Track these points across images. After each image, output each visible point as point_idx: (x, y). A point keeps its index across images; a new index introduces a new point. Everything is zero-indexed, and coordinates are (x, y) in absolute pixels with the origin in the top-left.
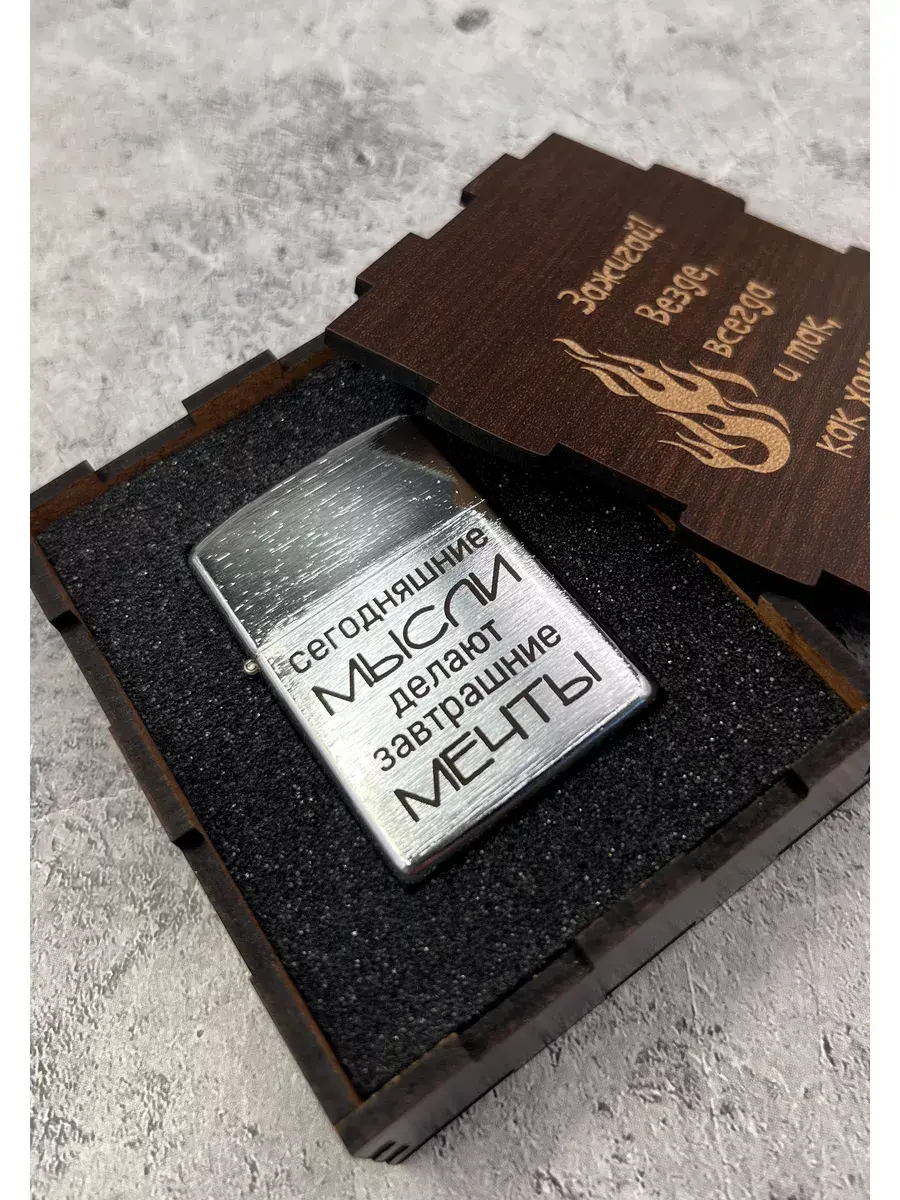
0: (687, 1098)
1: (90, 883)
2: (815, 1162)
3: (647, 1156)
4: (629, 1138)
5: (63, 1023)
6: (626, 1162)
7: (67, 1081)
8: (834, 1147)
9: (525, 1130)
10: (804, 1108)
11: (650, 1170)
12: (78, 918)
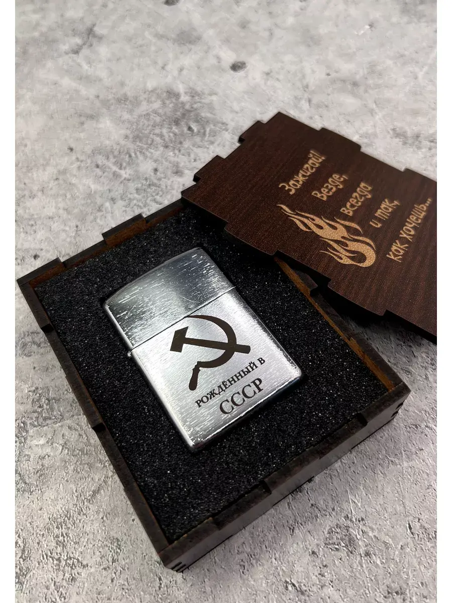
0: (350, 549)
1: (80, 453)
2: (406, 577)
3: (333, 574)
4: (326, 566)
5: (71, 515)
6: (324, 577)
7: (74, 541)
8: (414, 570)
9: (280, 563)
10: (401, 554)
11: (335, 580)
12: (76, 469)
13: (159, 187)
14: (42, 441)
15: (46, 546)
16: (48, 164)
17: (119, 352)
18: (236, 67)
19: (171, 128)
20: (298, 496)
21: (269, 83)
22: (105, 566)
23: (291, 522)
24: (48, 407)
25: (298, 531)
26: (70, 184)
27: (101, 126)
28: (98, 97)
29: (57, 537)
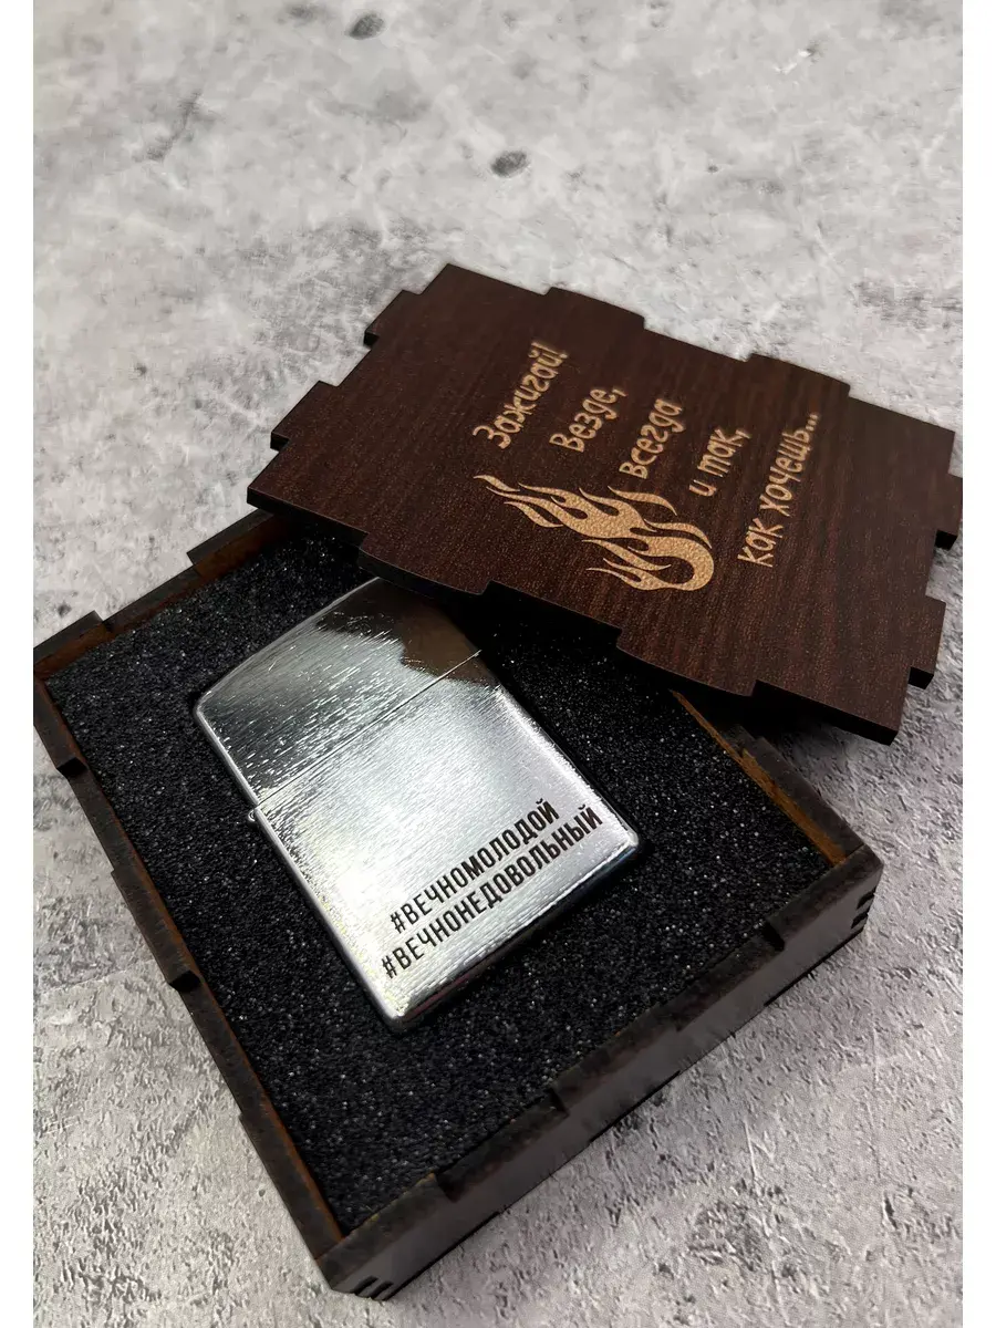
14: (69, 1017)
15: (71, 1251)
16: (92, 404)
17: (230, 812)
18: (504, 165)
20: (631, 1136)
21: (577, 197)
22: (198, 1297)
23: (614, 1197)
24: (83, 942)
25: (630, 1218)
26: (139, 447)
27: (207, 314)
28: (202, 250)
29: (97, 1230)
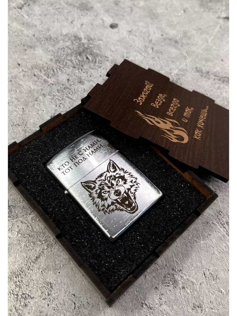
0: (175, 285)
1: (28, 236)
2: (203, 299)
3: (166, 298)
4: (162, 294)
5: (24, 270)
6: (162, 300)
7: (26, 284)
8: (207, 295)
9: (139, 293)
10: (200, 287)
11: (167, 301)
12: (26, 245)
13: (70, 90)
18: (113, 26)
19: (77, 57)
21: (131, 37)
22: (44, 298)
24: (9, 211)
25: (148, 277)
26: (19, 84)
27: (36, 52)
28: (34, 35)
29: (16, 282)
